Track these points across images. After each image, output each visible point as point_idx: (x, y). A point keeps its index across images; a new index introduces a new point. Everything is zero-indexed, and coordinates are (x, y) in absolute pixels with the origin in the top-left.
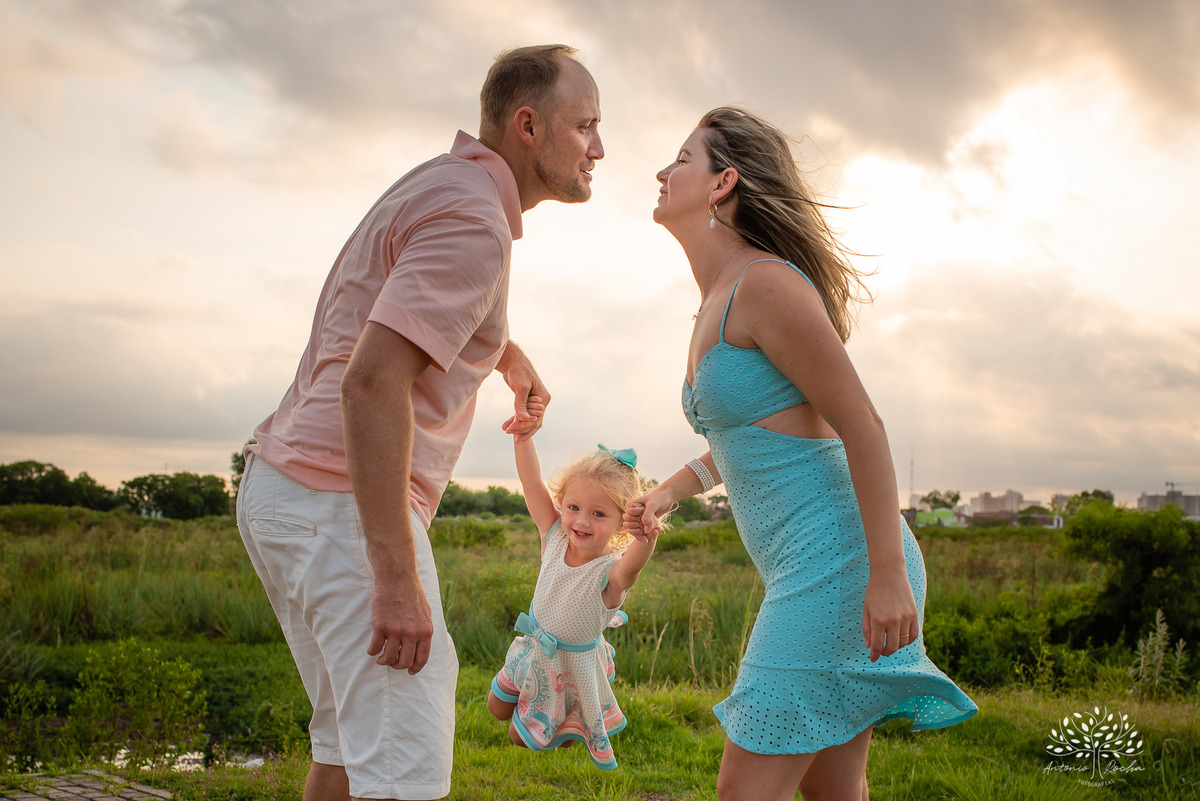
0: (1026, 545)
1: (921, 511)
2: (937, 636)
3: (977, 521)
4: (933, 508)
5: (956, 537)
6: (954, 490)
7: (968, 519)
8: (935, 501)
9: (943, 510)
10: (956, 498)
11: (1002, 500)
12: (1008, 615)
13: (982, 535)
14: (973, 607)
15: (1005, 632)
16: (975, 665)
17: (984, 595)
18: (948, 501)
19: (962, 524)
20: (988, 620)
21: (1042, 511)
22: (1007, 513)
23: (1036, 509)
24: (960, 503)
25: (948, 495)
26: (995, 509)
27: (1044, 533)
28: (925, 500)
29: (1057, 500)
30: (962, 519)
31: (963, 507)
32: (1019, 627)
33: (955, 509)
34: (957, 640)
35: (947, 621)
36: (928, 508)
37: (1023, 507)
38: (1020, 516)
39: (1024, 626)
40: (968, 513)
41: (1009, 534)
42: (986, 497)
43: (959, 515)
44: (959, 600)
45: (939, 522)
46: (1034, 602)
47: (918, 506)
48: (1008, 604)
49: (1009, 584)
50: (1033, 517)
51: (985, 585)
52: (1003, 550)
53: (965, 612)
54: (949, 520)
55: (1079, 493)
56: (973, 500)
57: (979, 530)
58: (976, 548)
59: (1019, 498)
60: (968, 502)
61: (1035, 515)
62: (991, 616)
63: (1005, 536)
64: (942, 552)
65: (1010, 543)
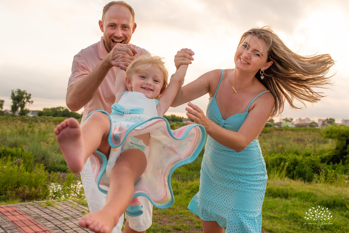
0: (311, 133)
1: (283, 123)
2: (290, 160)
3: (298, 126)
4: (286, 122)
5: (292, 130)
6: (292, 118)
7: (295, 125)
8: (286, 120)
9: (288, 123)
10: (292, 120)
11: (304, 120)
12: (309, 155)
13: (299, 130)
14: (299, 152)
15: (308, 160)
16: (300, 169)
17: (301, 148)
18: (290, 120)
19: (294, 126)
20: (303, 156)
21: (315, 123)
22: (306, 124)
23: (313, 123)
24: (293, 121)
25: (290, 119)
26: (302, 123)
27: (316, 129)
28: (284, 120)
29: (319, 120)
30: (294, 125)
31: (293, 122)
32: (312, 159)
33: (292, 122)
34: (295, 162)
35: (292, 156)
36: (284, 122)
37: (310, 122)
38: (310, 124)
39: (313, 158)
40: (295, 123)
41: (307, 130)
42: (300, 119)
43: (293, 124)
44: (295, 150)
45: (288, 126)
46: (315, 150)
47: (282, 121)
48: (308, 152)
49: (309, 145)
50: (313, 125)
51: (302, 145)
52: (306, 134)
53: (297, 153)
54: (290, 125)
55: (325, 119)
56: (297, 120)
57: (298, 128)
58: (298, 133)
59: (309, 120)
60: (295, 121)
61: (313, 124)
62: (304, 155)
63: (306, 130)
64: (289, 134)
65: (307, 132)
